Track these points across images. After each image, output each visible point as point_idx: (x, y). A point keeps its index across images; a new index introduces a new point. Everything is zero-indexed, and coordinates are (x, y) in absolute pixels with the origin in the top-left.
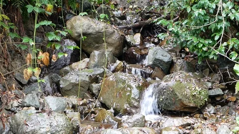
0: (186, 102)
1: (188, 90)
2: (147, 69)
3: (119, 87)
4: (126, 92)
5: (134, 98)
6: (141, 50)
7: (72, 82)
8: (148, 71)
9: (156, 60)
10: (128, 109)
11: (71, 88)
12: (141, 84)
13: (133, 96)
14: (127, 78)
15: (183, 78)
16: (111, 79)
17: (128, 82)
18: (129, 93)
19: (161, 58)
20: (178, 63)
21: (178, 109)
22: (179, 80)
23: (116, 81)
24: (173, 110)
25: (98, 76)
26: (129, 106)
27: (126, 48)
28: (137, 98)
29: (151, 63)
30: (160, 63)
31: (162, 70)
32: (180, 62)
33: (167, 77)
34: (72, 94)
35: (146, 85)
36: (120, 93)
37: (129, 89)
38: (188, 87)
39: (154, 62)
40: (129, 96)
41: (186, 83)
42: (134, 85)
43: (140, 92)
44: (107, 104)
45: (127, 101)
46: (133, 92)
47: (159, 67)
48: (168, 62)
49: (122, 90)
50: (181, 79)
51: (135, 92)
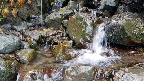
0: (134, 39)
1: (137, 29)
2: (100, 12)
3: (78, 23)
4: (82, 28)
5: (88, 34)
6: (97, 2)
7: (51, 18)
8: (101, 12)
9: (106, 5)
10: (82, 43)
11: (51, 22)
12: (95, 22)
13: (87, 32)
14: (84, 16)
15: (131, 17)
16: (74, 17)
17: (85, 20)
18: (84, 30)
19: (110, 4)
20: (120, 8)
21: (125, 44)
22: (129, 20)
23: (77, 19)
24: (120, 44)
25: (68, 15)
26: (83, 40)
27: (90, 2)
28: (90, 34)
29: (102, 8)
30: (108, 8)
31: (109, 12)
32: (121, 7)
33: (115, 17)
34: (52, 26)
35: (99, 22)
36: (78, 28)
37: (84, 25)
38: (137, 26)
39: (104, 7)
40: (84, 32)
41: (135, 22)
42: (89, 22)
43: (93, 29)
44: (70, 36)
45: (82, 36)
46: (87, 28)
47: (107, 10)
48: (114, 7)
49: (79, 26)
50: (130, 19)
51: (89, 28)
